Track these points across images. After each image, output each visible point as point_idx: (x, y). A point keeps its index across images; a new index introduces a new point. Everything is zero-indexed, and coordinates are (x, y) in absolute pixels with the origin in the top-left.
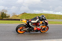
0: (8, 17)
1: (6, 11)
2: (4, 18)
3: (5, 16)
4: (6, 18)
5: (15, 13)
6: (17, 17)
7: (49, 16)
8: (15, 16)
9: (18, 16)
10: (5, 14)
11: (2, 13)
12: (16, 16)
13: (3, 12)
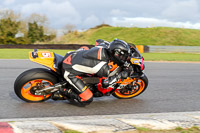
0: (49, 38)
1: (44, 19)
2: (37, 43)
3: (41, 35)
4: (43, 40)
5: (71, 27)
6: (80, 39)
7: (184, 35)
8: (73, 36)
9: (81, 36)
10: (41, 30)
11: (30, 24)
12: (76, 34)
13: (35, 23)
